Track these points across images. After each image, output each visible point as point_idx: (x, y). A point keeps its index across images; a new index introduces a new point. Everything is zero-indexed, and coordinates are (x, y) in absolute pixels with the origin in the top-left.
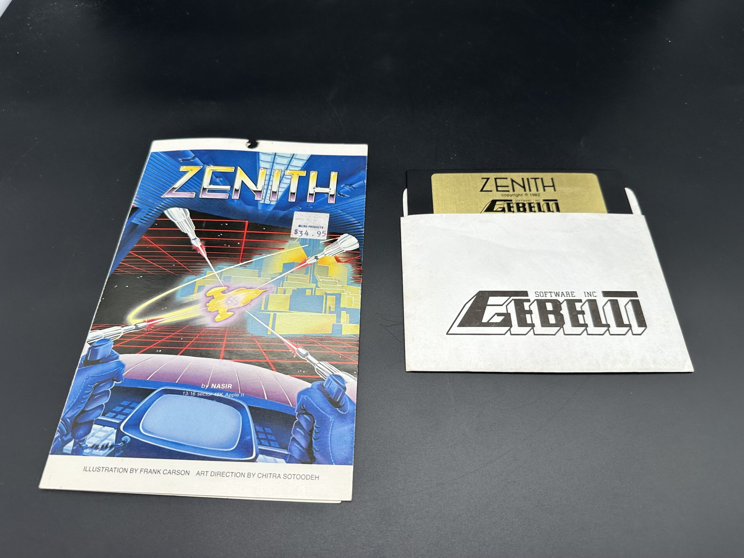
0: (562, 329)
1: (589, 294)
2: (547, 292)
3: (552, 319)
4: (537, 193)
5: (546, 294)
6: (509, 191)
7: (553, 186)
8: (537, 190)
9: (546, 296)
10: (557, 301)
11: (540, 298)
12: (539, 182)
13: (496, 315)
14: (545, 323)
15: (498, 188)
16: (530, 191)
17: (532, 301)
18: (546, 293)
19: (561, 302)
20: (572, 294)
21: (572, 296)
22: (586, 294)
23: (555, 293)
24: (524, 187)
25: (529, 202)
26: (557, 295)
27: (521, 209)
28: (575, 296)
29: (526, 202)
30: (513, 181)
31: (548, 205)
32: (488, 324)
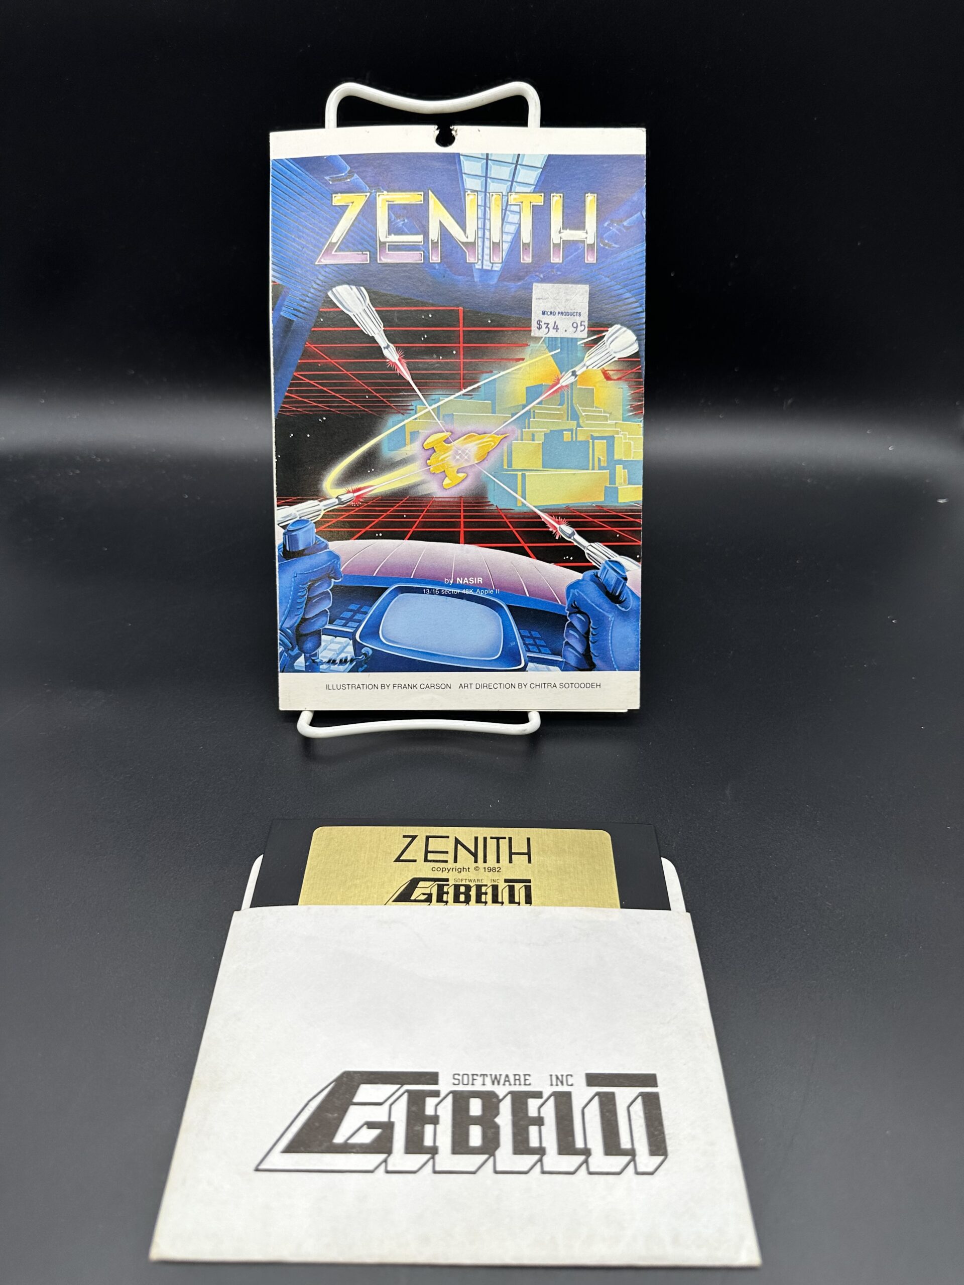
0: (492, 1158)
1: (560, 1080)
2: (477, 1075)
3: (476, 1136)
4: (497, 865)
5: (473, 1080)
6: (446, 861)
7: (529, 854)
8: (498, 861)
9: (473, 1084)
10: (492, 1095)
11: (460, 1088)
12: (504, 844)
13: (365, 1126)
14: (460, 1146)
15: (429, 855)
16: (485, 861)
17: (442, 1095)
18: (475, 1077)
19: (501, 1097)
20: (526, 1080)
21: (525, 1085)
22: (554, 1078)
23: (493, 1077)
24: (475, 855)
25: (480, 883)
26: (496, 1083)
27: (462, 898)
28: (530, 1085)
29: (475, 883)
30: (457, 842)
31: (512, 890)
32: (346, 1148)
